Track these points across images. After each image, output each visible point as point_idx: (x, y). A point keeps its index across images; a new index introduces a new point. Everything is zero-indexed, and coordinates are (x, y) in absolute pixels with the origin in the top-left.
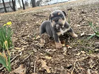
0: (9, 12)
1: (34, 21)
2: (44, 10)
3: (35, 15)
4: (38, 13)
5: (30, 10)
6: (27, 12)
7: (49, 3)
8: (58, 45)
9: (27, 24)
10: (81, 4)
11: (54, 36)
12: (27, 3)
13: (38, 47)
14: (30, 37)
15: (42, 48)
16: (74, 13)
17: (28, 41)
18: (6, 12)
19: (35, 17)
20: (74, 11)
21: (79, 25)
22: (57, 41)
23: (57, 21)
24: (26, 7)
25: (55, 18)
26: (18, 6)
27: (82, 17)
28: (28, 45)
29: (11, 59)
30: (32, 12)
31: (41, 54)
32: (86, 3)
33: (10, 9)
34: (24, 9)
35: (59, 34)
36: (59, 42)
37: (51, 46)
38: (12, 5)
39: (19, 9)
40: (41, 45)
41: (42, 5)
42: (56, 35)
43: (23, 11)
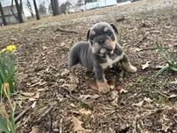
0: (10, 24)
1: (57, 41)
2: (75, 20)
3: (58, 30)
4: (63, 27)
5: (49, 20)
6: (43, 25)
7: (83, 7)
9: (44, 48)
10: (140, 10)
12: (42, 9)
13: (65, 92)
14: (51, 71)
15: (73, 92)
16: (129, 26)
17: (47, 80)
18: (5, 24)
19: (59, 34)
20: (128, 23)
21: (138, 49)
22: (101, 79)
23: (102, 43)
24: (41, 16)
25: (99, 37)
26: (27, 13)
27: (143, 33)
28: (47, 88)
29: (16, 116)
30: (53, 24)
31: (72, 105)
32: (149, 9)
33: (13, 19)
34: (38, 18)
35: (104, 66)
36: (103, 82)
37: (89, 88)
38: (16, 12)
39: (29, 18)
40: (71, 87)
41: (71, 10)
42: (100, 68)
43: (36, 22)
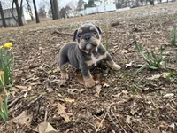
0: (10, 26)
1: (53, 43)
2: (72, 24)
3: (55, 32)
4: (60, 30)
5: (49, 23)
6: (41, 28)
7: (82, 12)
8: (89, 81)
9: (40, 48)
10: (136, 16)
11: (81, 67)
13: (55, 85)
14: (44, 69)
15: (62, 86)
16: (122, 31)
17: (40, 76)
18: (5, 26)
19: (55, 36)
20: (122, 27)
21: (126, 51)
22: (87, 75)
24: (40, 19)
26: (26, 16)
27: (134, 37)
28: (39, 83)
29: (9, 103)
30: (51, 27)
31: (59, 95)
33: (13, 22)
34: (38, 22)
35: (89, 64)
36: (89, 77)
37: (77, 83)
38: (16, 14)
39: (28, 21)
40: (61, 82)
41: (70, 15)
43: (36, 25)
